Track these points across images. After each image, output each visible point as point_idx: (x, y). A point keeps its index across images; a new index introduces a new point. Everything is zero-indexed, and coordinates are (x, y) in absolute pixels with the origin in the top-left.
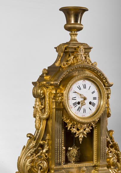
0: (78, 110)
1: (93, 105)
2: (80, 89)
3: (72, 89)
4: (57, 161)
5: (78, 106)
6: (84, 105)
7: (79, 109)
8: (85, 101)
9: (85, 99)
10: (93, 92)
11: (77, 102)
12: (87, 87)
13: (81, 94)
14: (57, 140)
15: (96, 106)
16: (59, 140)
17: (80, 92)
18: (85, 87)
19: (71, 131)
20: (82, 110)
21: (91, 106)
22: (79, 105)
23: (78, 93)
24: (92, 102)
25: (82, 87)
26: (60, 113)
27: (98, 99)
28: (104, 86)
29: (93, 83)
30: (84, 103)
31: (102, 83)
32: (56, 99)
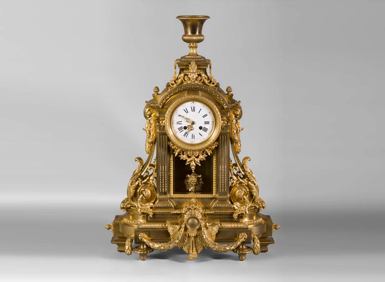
0: (185, 135)
1: (205, 130)
2: (187, 112)
3: (177, 112)
4: (162, 190)
5: (185, 131)
6: (192, 130)
8: (194, 126)
9: (193, 123)
10: (204, 116)
11: (183, 127)
12: (197, 110)
13: (186, 118)
14: (162, 167)
16: (165, 168)
17: (187, 116)
18: (193, 110)
19: (180, 158)
20: (190, 135)
21: (202, 132)
23: (183, 117)
24: (203, 128)
25: (189, 110)
26: (165, 138)
27: (212, 123)
28: (217, 110)
29: (205, 106)
30: (192, 127)
31: (215, 106)
32: (159, 123)
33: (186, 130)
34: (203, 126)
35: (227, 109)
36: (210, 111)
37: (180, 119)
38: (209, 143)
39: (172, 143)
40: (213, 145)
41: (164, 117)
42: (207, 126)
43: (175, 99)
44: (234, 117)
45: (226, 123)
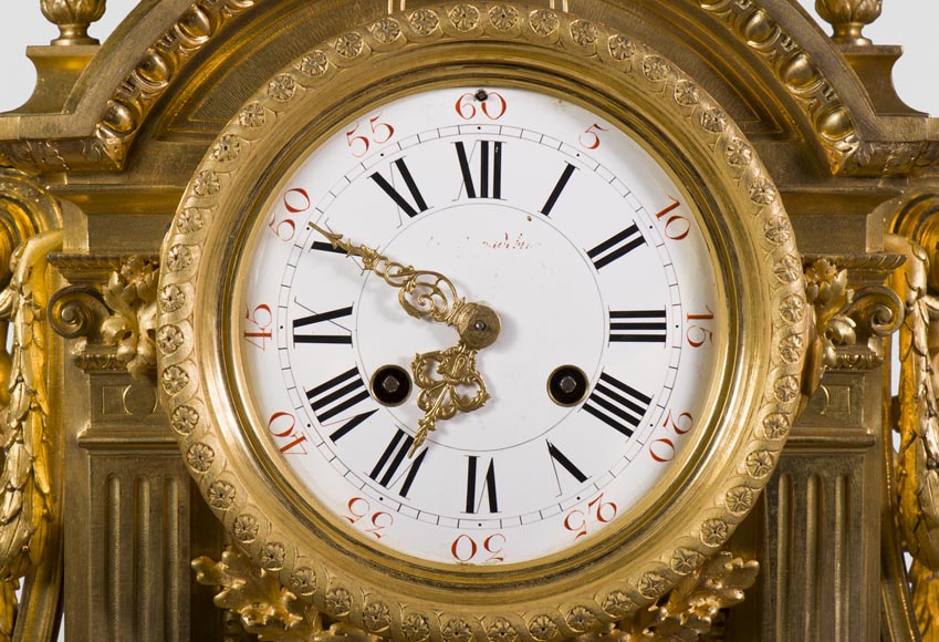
0: (383, 471)
2: (412, 203)
3: (297, 200)
5: (386, 422)
6: (467, 406)
7: (398, 462)
8: (489, 362)
9: (483, 328)
10: (607, 252)
11: (367, 375)
13: (406, 271)
15: (653, 428)
17: (408, 242)
20: (442, 473)
21: (578, 428)
22: (396, 410)
23: (370, 258)
24: (593, 379)
25: (439, 178)
26: (161, 509)
27: (692, 331)
28: (757, 171)
29: (613, 132)
30: (471, 377)
31: (731, 132)
32: (91, 332)
33: (406, 415)
34: (598, 359)
35: (856, 169)
36: (669, 188)
37: (327, 283)
38: (666, 557)
39: (247, 563)
40: (701, 590)
41: (151, 263)
42: (636, 365)
43: (272, 62)
44: (920, 281)
45: (846, 329)
